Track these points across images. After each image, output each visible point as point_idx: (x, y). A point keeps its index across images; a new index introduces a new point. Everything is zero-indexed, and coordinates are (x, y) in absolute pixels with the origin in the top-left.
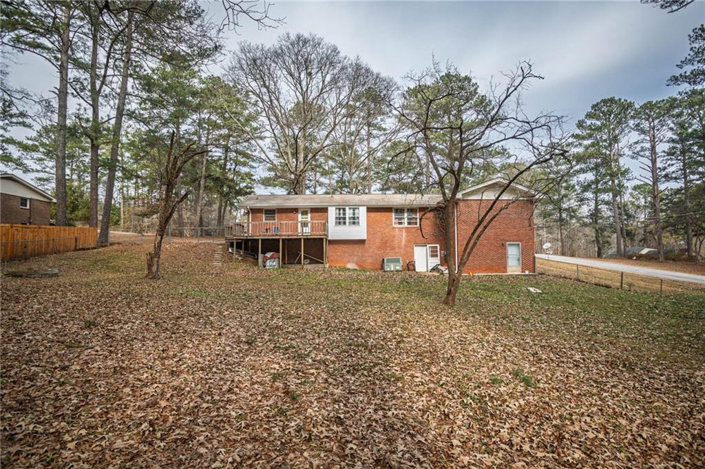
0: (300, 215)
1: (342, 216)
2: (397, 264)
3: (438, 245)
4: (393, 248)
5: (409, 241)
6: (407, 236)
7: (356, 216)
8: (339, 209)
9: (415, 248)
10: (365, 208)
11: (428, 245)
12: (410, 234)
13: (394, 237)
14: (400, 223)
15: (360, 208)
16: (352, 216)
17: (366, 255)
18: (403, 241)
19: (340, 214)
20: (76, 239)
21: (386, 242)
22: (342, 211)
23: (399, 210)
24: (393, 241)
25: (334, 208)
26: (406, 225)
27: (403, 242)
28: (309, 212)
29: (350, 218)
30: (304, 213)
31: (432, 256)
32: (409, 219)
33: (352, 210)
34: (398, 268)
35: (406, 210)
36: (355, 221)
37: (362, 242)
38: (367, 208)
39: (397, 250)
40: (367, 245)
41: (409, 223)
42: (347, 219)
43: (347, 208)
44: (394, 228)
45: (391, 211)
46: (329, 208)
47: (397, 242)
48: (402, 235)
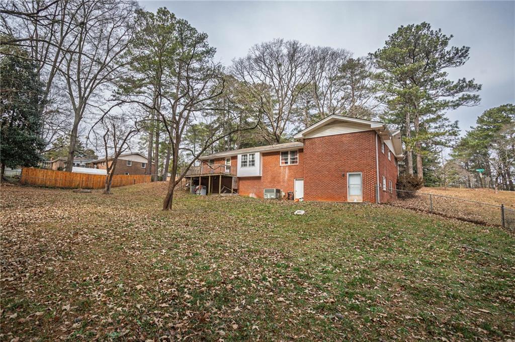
0: (226, 162)
2: (272, 194)
4: (279, 182)
5: (290, 177)
9: (295, 181)
10: (259, 153)
12: (291, 171)
13: (280, 173)
14: (285, 163)
15: (256, 153)
16: (251, 160)
17: (262, 187)
18: (286, 176)
20: (135, 180)
21: (275, 178)
23: (285, 153)
24: (279, 177)
26: (289, 164)
28: (230, 159)
32: (291, 159)
34: (272, 196)
35: (289, 152)
36: (253, 163)
37: (259, 178)
40: (262, 180)
41: (291, 162)
42: (248, 162)
43: (248, 154)
44: (281, 167)
45: (279, 154)
46: (238, 156)
47: (282, 177)
48: (285, 172)
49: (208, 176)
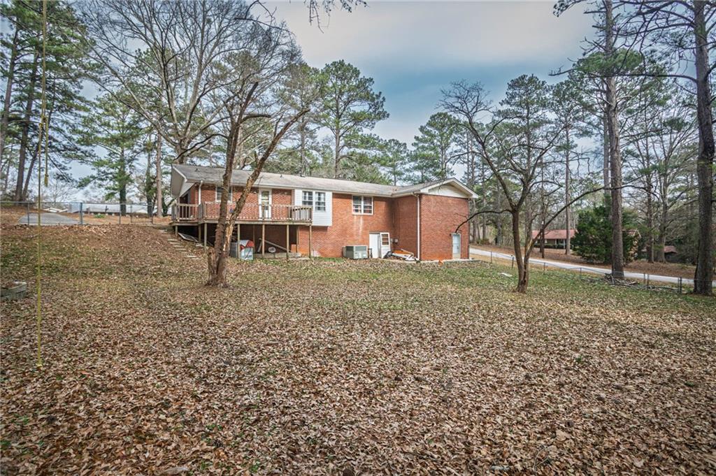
0: (260, 197)
1: (307, 200)
2: (364, 252)
3: (388, 233)
4: (352, 235)
5: (365, 229)
6: (364, 224)
7: (322, 201)
8: (305, 193)
9: (371, 235)
10: (331, 193)
11: (381, 233)
12: (366, 222)
13: (353, 224)
14: (357, 211)
15: (327, 193)
16: (317, 201)
17: (328, 242)
18: (361, 228)
19: (305, 197)
21: (346, 230)
22: (307, 194)
23: (357, 198)
24: (352, 228)
25: (301, 191)
26: (363, 213)
27: (361, 231)
28: (270, 193)
29: (316, 203)
30: (266, 193)
31: (384, 243)
32: (365, 207)
33: (317, 194)
34: (365, 256)
35: (362, 199)
36: (321, 206)
37: (324, 229)
38: (333, 194)
39: (355, 237)
40: (328, 233)
41: (365, 211)
42: (314, 203)
43: (314, 192)
44: (353, 215)
45: (350, 198)
46: (296, 191)
47: (355, 229)
48: (359, 222)
49: (286, 225)
